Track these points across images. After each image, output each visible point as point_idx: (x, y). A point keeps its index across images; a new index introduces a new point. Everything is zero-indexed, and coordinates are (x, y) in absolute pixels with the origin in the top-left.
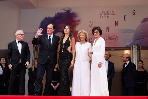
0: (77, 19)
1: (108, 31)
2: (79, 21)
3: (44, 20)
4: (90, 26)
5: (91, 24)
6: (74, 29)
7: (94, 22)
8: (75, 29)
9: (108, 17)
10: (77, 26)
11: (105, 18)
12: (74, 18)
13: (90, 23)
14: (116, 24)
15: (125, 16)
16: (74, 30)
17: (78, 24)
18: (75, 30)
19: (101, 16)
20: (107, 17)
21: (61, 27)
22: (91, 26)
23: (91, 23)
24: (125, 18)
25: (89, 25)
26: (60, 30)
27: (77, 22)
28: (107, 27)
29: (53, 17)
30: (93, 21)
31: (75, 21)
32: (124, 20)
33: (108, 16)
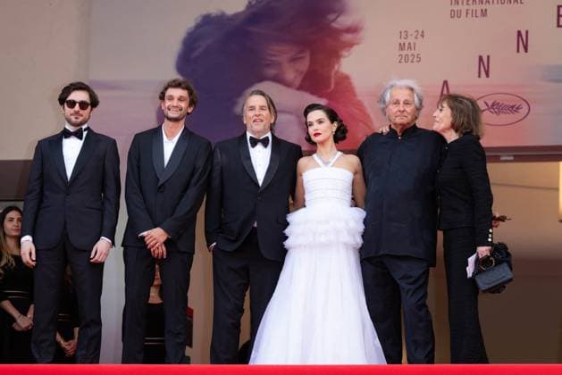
0: (344, 21)
1: (487, 75)
2: (353, 30)
3: (198, 26)
4: (402, 53)
5: (409, 44)
6: (333, 67)
7: (423, 36)
8: (336, 67)
9: (484, 13)
10: (345, 53)
11: (470, 15)
12: (331, 17)
13: (407, 42)
14: (522, 41)
15: (559, 7)
16: (333, 74)
17: (350, 45)
18: (337, 72)
19: (456, 8)
20: (479, 13)
21: (274, 58)
22: (409, 53)
23: (411, 40)
24: (559, 16)
25: (402, 47)
26: (271, 72)
27: (347, 37)
28: (481, 59)
29: (237, 15)
30: (417, 31)
31: (337, 33)
32: (559, 26)
33: (484, 7)
